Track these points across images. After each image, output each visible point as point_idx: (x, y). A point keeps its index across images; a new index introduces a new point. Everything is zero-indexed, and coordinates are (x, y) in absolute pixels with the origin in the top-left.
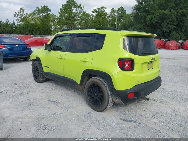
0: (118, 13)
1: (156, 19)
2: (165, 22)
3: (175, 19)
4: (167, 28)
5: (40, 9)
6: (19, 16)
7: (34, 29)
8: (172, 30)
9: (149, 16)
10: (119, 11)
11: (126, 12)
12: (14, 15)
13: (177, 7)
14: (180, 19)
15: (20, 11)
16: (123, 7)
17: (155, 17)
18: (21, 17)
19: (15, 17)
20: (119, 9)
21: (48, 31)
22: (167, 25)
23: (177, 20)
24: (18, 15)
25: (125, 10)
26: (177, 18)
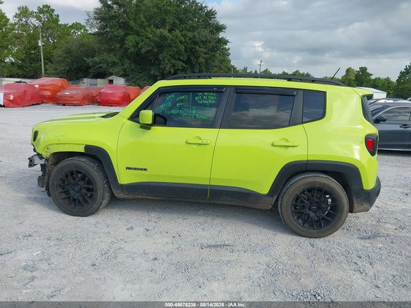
0: (39, 18)
1: (149, 46)
2: (165, 54)
3: (182, 48)
4: (169, 65)
8: (178, 69)
9: (130, 37)
10: (41, 15)
11: (60, 18)
13: (182, 26)
14: (191, 49)
16: (52, 7)
17: (142, 41)
20: (41, 11)
22: (169, 60)
23: (186, 50)
25: (55, 13)
26: (185, 47)
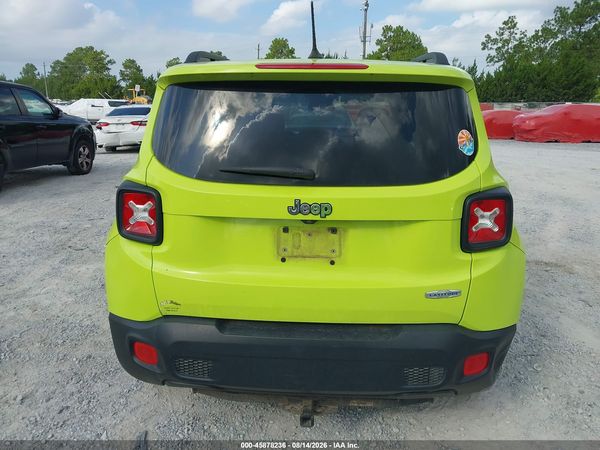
5: (570, 11)
6: (495, 47)
7: (532, 82)
12: (483, 43)
15: (503, 29)
18: (503, 46)
19: (483, 49)
21: (581, 86)
24: (495, 41)
